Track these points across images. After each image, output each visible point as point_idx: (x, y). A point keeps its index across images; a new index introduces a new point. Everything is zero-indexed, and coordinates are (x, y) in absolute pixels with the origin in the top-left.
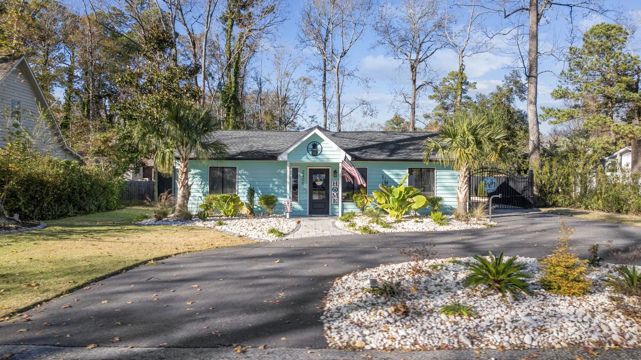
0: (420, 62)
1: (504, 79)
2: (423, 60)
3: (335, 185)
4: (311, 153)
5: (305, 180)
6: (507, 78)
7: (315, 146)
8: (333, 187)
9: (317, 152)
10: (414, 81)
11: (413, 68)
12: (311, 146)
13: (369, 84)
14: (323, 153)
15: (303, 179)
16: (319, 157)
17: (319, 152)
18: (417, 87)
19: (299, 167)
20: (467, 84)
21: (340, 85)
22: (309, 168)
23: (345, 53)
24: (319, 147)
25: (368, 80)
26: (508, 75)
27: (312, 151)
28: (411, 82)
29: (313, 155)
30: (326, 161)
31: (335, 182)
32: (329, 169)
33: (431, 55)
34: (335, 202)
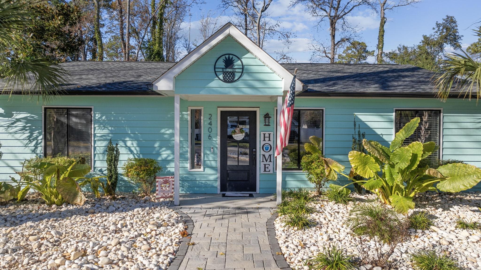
0: (338, 19)
1: (435, 26)
2: (342, 16)
3: (267, 139)
4: (221, 77)
5: (213, 132)
6: (438, 25)
7: (229, 63)
8: (263, 143)
9: (233, 73)
10: (334, 37)
11: (333, 24)
12: (221, 64)
13: (290, 39)
14: (243, 77)
15: (210, 130)
16: (238, 84)
17: (238, 75)
18: (336, 43)
19: (202, 108)
20: (367, 52)
21: (261, 41)
22: (220, 110)
23: (266, 8)
24: (237, 64)
25: (289, 35)
26: (441, 22)
27: (225, 73)
28: (330, 38)
29: (225, 81)
30: (249, 92)
31: (267, 135)
32: (255, 112)
33: (348, 12)
34: (267, 170)
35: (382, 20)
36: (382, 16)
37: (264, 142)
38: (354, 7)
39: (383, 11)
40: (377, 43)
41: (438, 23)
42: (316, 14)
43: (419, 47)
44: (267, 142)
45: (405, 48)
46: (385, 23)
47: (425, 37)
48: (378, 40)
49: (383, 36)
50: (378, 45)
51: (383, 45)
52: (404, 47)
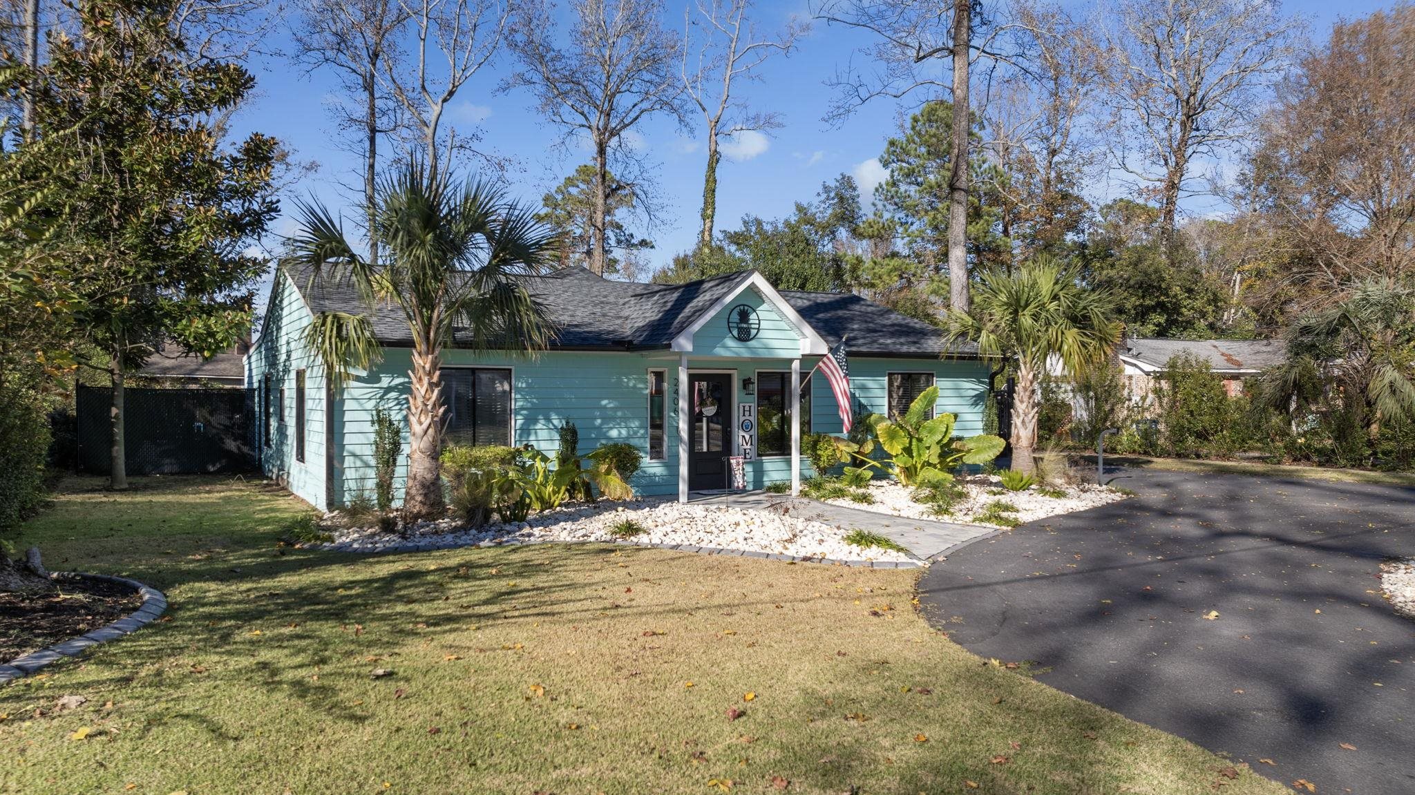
0: (612, 135)
1: (820, 190)
2: (618, 132)
3: (747, 413)
4: (735, 333)
6: (826, 189)
7: (744, 316)
8: (742, 419)
9: (748, 330)
12: (735, 317)
14: (759, 335)
15: (675, 401)
16: (752, 343)
17: (753, 332)
19: (666, 370)
24: (753, 316)
27: (740, 330)
29: (740, 339)
30: (764, 354)
31: (747, 409)
32: (729, 376)
33: (631, 123)
34: (748, 456)
35: (712, 157)
36: (713, 149)
37: (744, 418)
38: (642, 112)
39: (713, 136)
40: (702, 206)
41: (827, 184)
42: (557, 119)
43: (787, 223)
44: (747, 418)
45: (759, 223)
46: (718, 161)
47: (800, 208)
48: (702, 200)
49: (714, 191)
50: (704, 210)
51: (713, 212)
52: (756, 219)
